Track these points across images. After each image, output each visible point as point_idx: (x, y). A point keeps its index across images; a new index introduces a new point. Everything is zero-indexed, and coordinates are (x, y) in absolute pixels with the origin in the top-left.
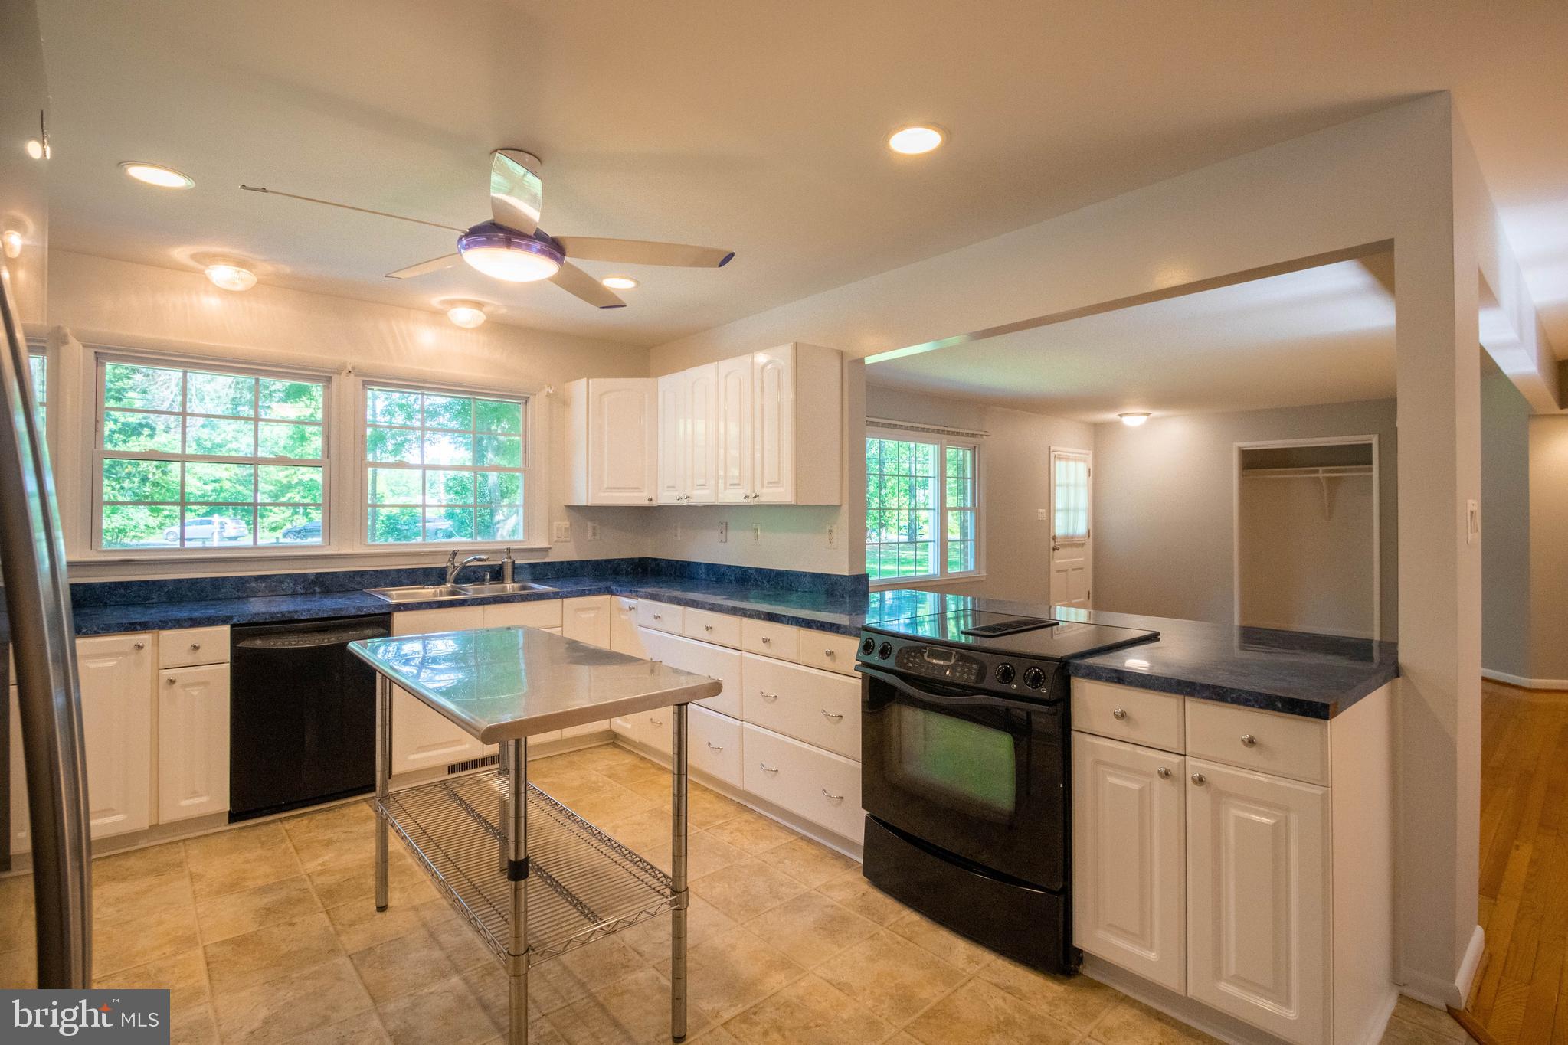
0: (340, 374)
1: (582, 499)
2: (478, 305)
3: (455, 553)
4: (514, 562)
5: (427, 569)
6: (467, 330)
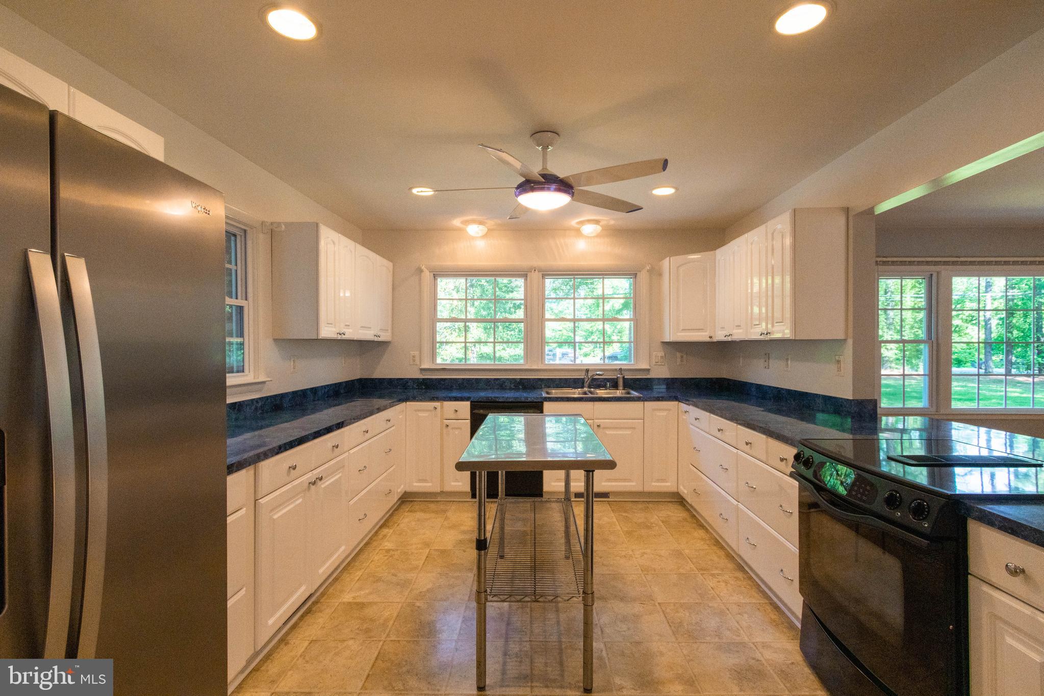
0: (531, 272)
1: (667, 339)
2: (597, 222)
3: (587, 371)
4: (624, 377)
5: (575, 379)
6: (591, 237)
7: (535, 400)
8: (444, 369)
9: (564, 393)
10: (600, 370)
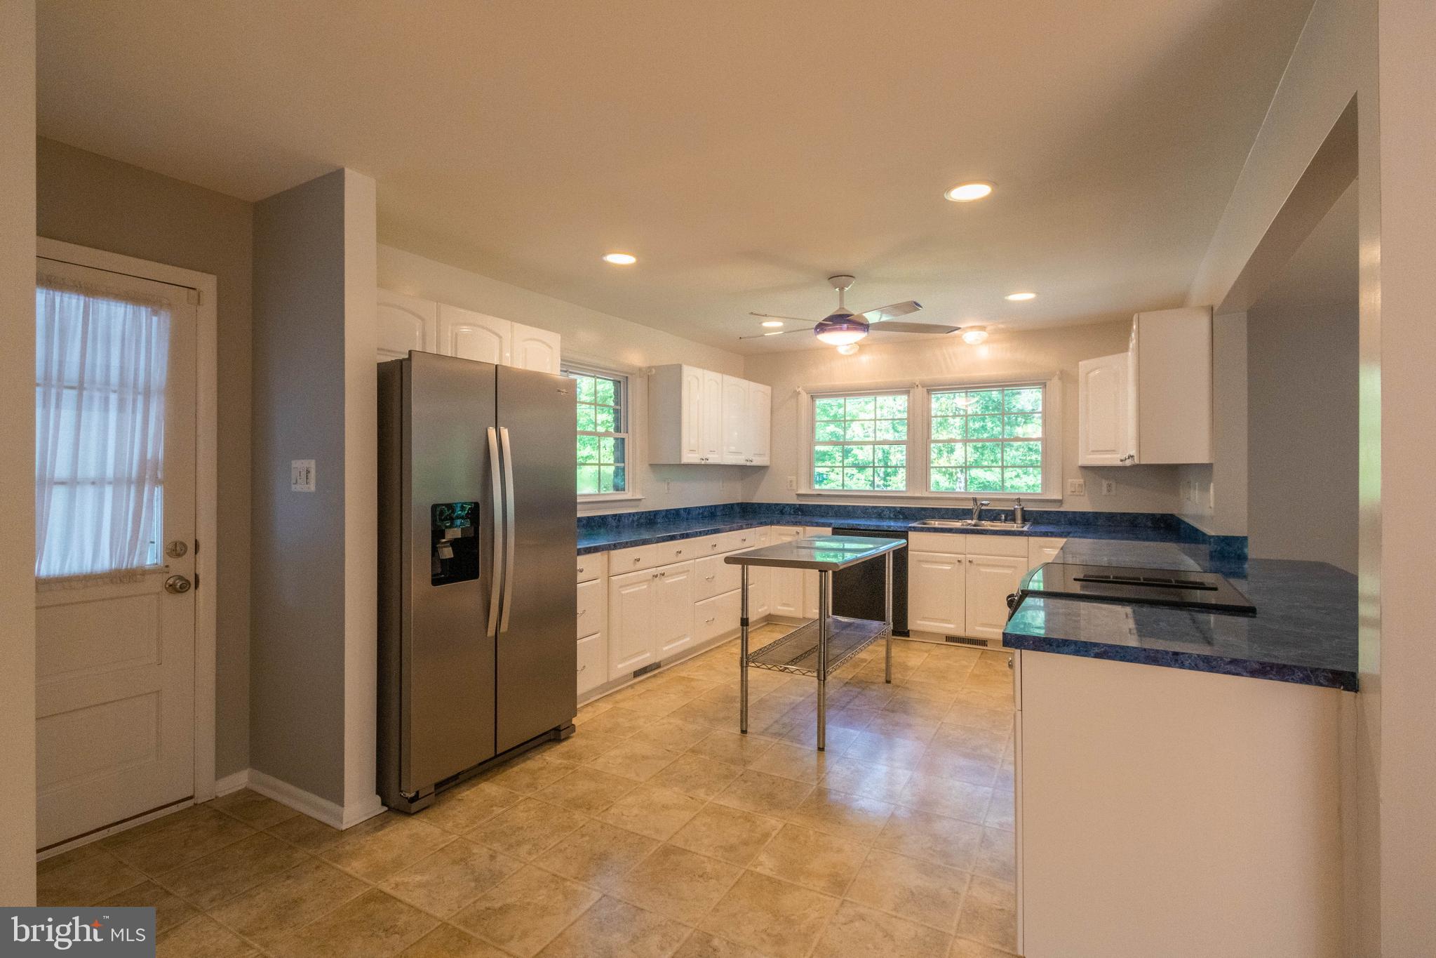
0: (914, 387)
2: (981, 328)
3: (975, 500)
4: (1023, 508)
6: (980, 343)
7: (899, 530)
8: (819, 495)
9: (943, 524)
10: (986, 499)
